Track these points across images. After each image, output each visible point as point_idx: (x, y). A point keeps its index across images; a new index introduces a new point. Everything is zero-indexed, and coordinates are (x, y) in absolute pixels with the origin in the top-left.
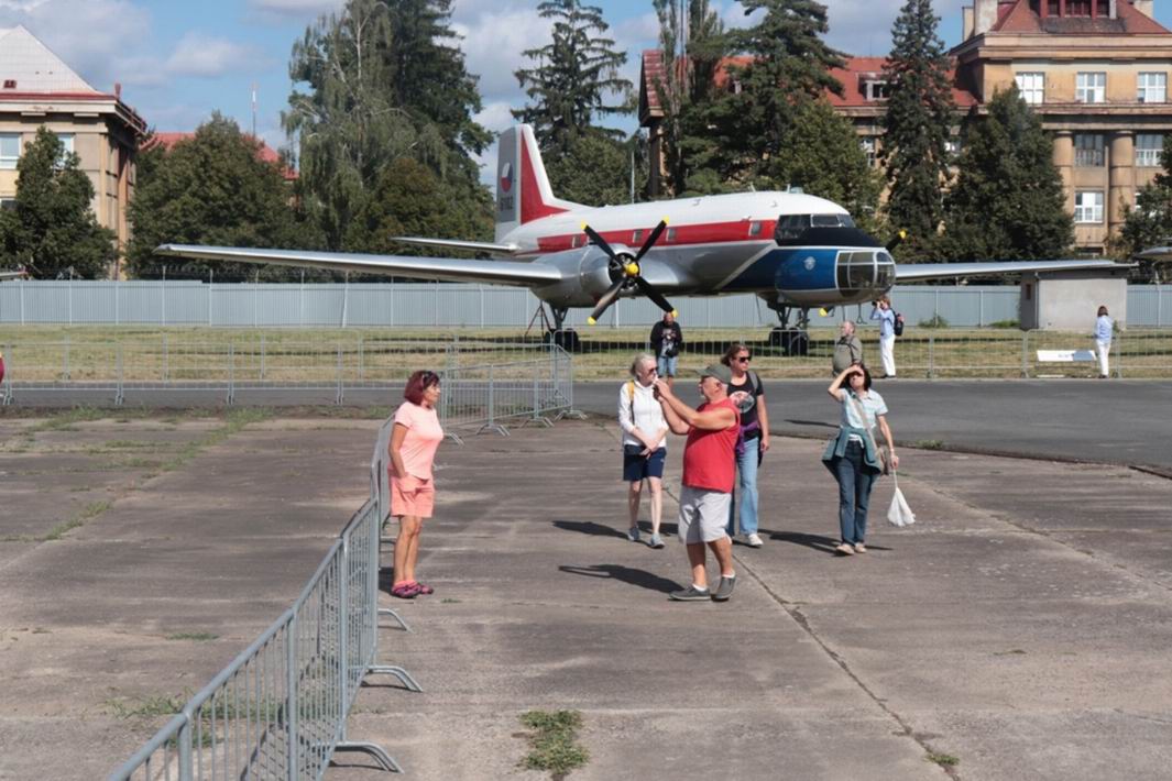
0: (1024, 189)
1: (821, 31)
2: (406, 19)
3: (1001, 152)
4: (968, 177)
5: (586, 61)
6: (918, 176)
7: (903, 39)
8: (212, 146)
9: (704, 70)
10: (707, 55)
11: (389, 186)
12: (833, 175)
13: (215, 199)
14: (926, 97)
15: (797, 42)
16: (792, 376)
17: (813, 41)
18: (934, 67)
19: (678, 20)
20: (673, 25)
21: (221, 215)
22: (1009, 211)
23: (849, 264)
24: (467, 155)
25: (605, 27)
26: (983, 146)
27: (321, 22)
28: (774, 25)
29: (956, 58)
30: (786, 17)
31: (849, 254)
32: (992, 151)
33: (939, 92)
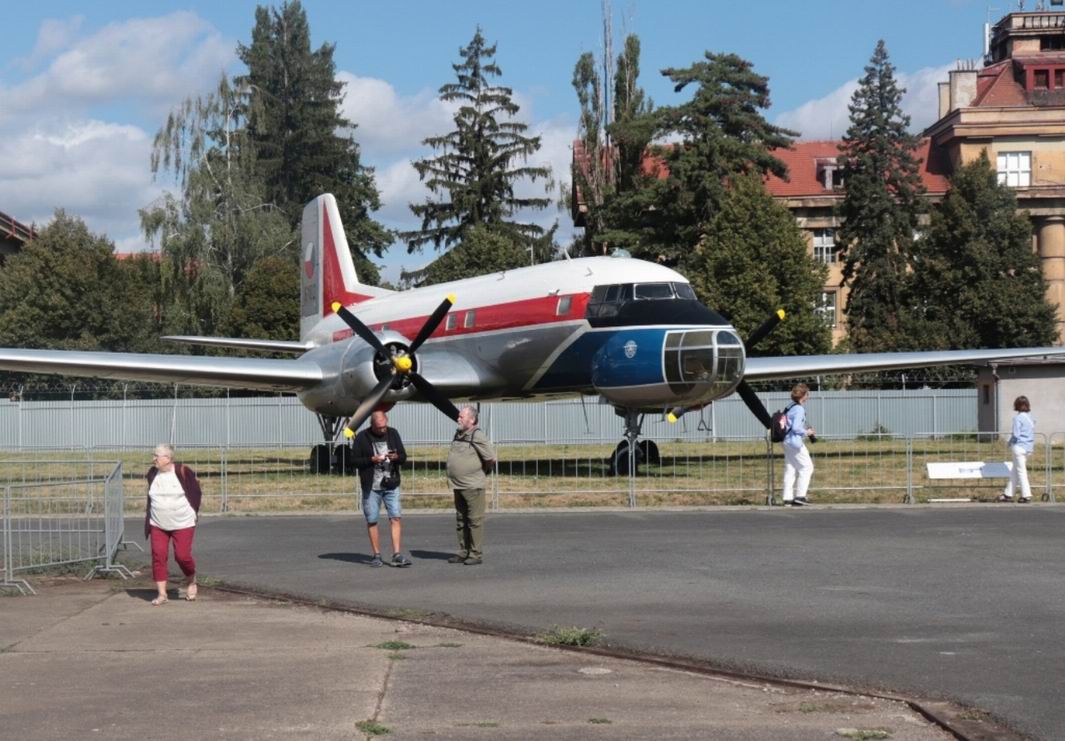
0: (997, 277)
1: (761, 105)
2: (291, 107)
3: (966, 235)
4: (928, 265)
5: (495, 148)
6: (881, 270)
7: (862, 115)
8: (55, 249)
9: (631, 155)
10: (634, 136)
11: (253, 290)
12: (765, 264)
13: (54, 308)
14: (892, 181)
15: (733, 118)
16: (577, 504)
17: (752, 118)
18: (899, 147)
19: (601, 101)
20: (596, 108)
21: (63, 326)
22: (977, 302)
23: (680, 348)
24: (365, 257)
25: (515, 109)
26: (945, 228)
27: (186, 107)
28: (707, 100)
29: (929, 138)
30: (720, 91)
31: (681, 334)
32: (955, 232)
33: (905, 174)
